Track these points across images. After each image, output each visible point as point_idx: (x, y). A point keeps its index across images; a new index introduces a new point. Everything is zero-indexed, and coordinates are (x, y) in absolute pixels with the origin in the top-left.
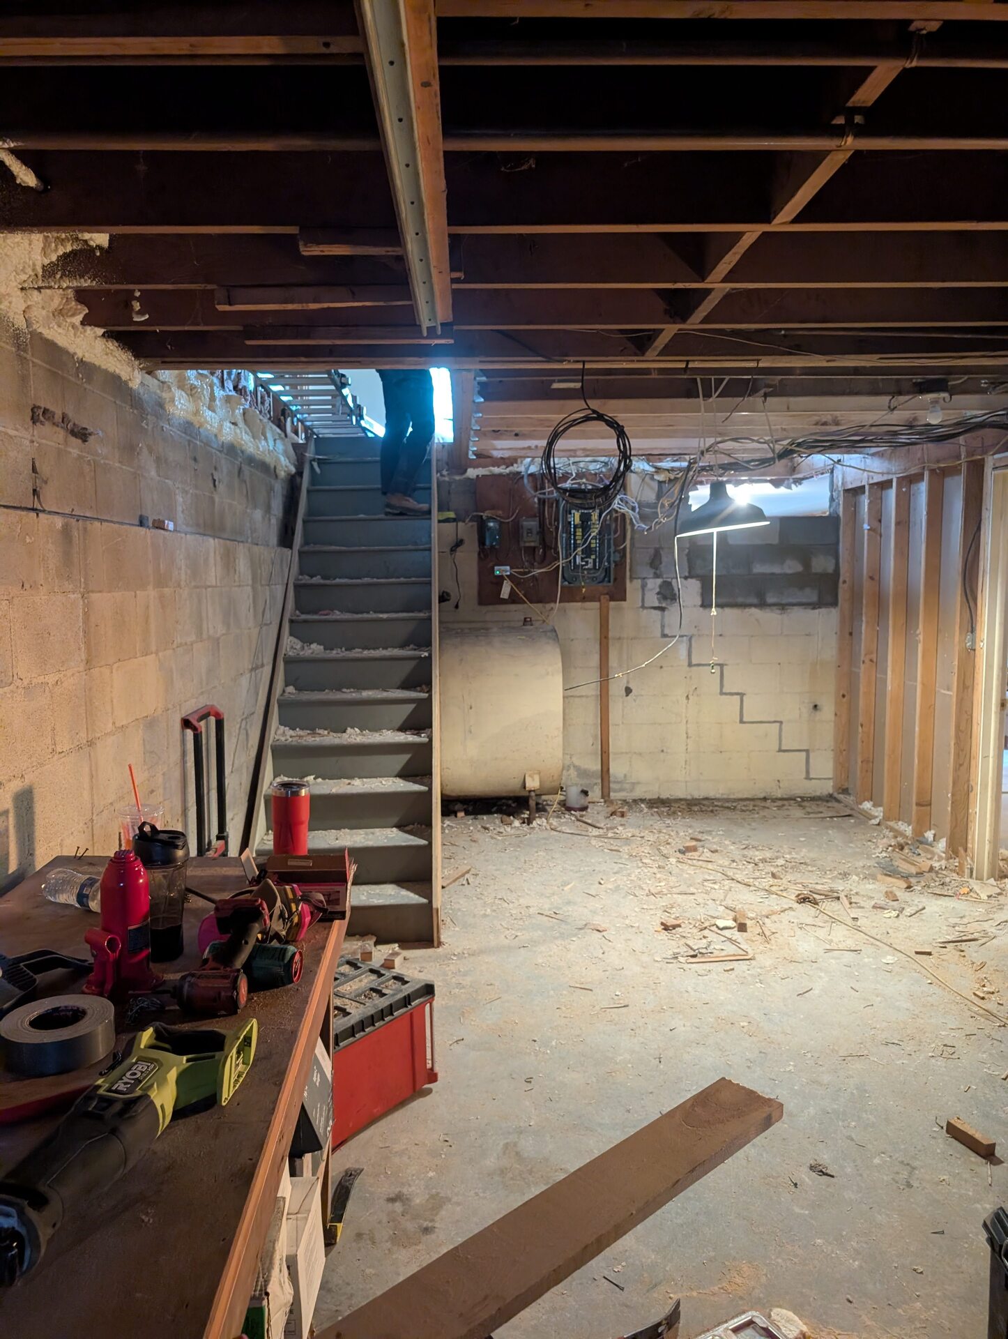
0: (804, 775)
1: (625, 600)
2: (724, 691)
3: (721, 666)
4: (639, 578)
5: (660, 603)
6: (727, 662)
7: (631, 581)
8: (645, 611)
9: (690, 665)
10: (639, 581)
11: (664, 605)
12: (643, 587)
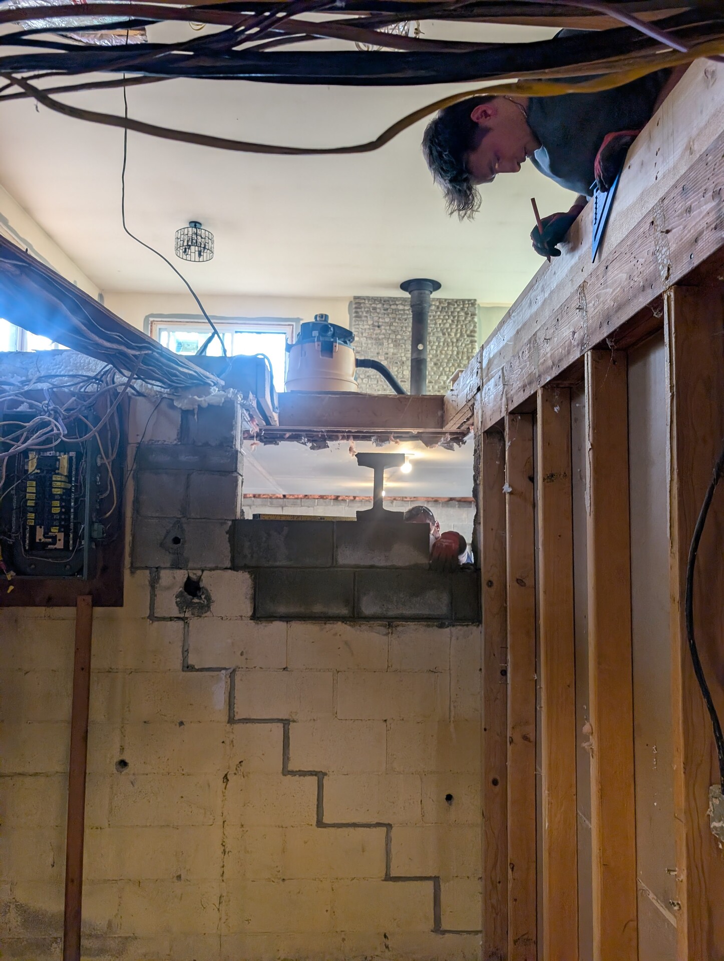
0: (431, 924)
1: (122, 605)
2: (291, 767)
3: (286, 723)
4: (147, 568)
5: (181, 610)
6: (295, 718)
7: (132, 573)
8: (156, 623)
9: (231, 720)
10: (147, 572)
11: (187, 615)
12: (154, 582)
